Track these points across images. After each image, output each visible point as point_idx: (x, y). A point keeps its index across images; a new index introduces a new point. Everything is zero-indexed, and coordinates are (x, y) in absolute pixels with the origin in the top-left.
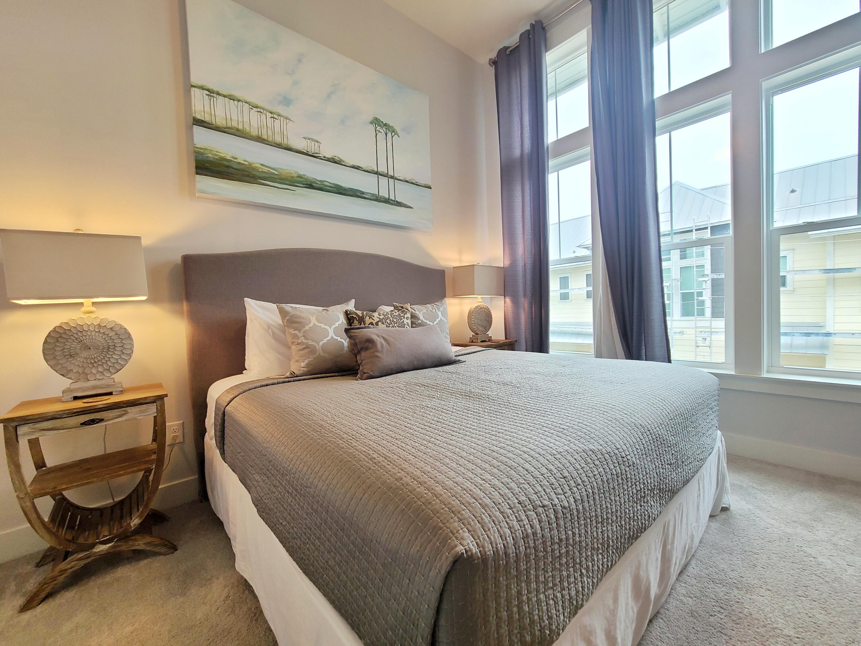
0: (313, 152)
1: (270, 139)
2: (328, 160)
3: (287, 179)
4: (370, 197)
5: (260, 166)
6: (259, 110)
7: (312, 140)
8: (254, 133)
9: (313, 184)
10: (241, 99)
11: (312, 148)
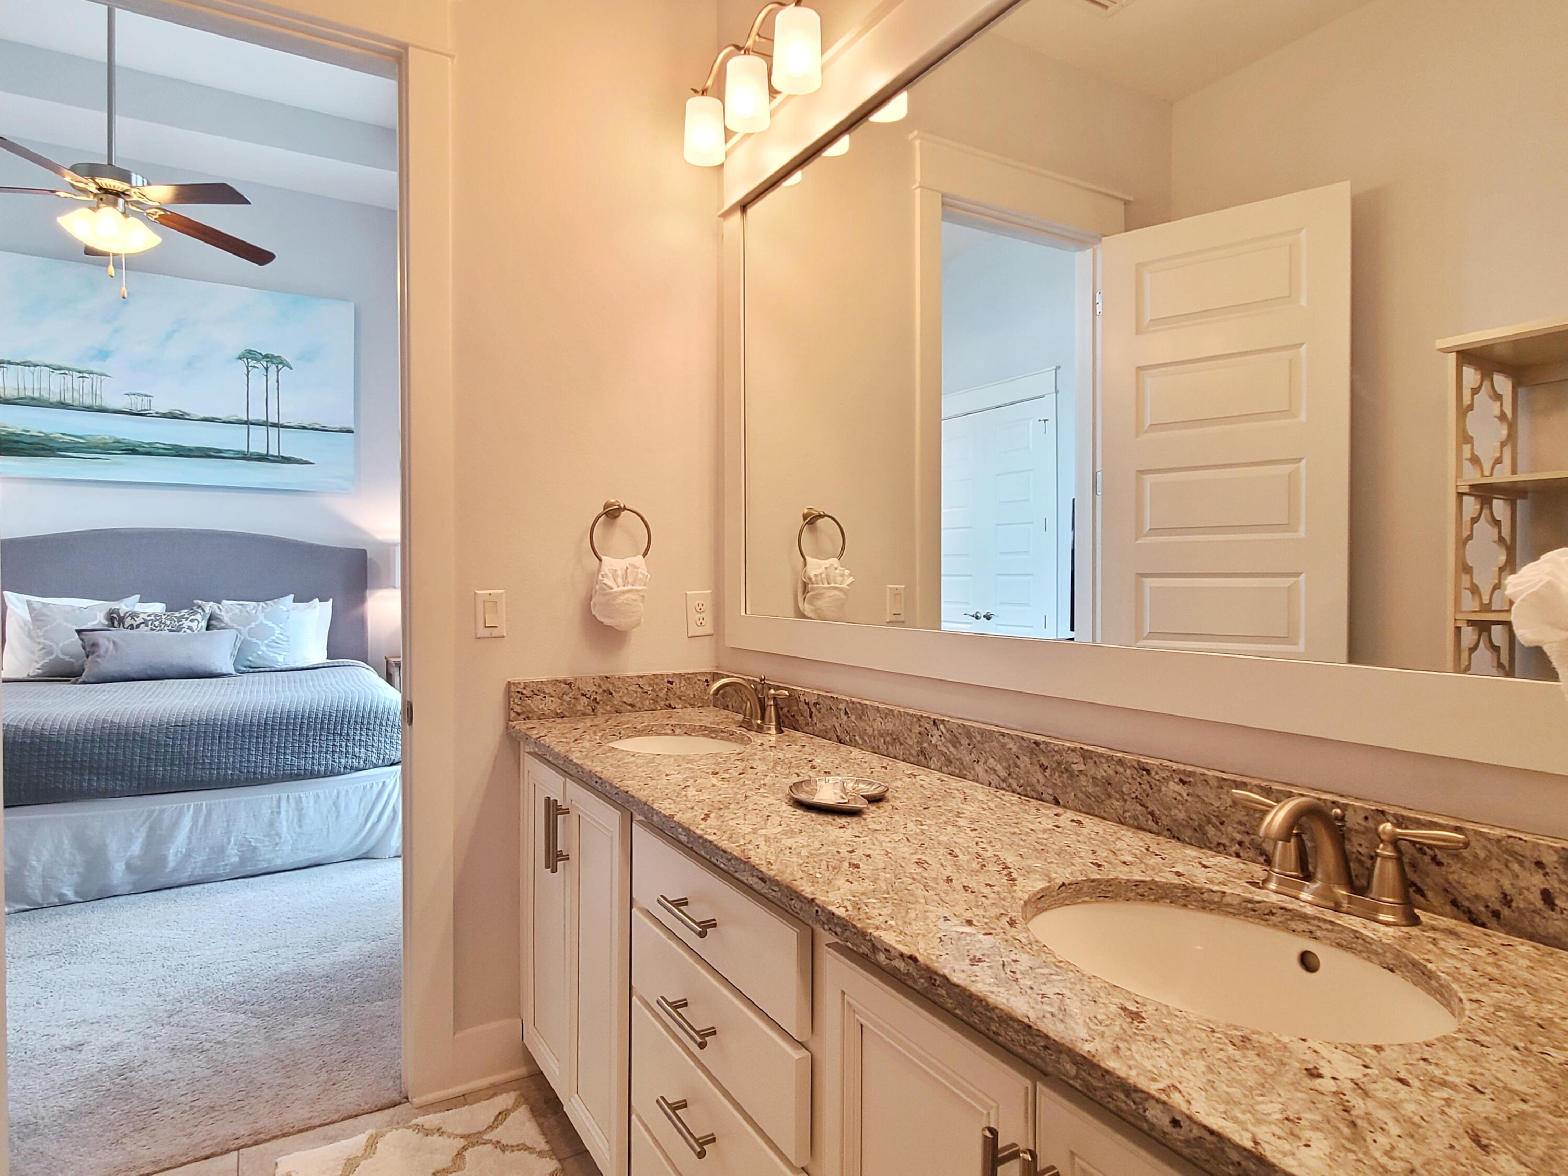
0: (139, 409)
1: (76, 403)
2: (164, 416)
3: (97, 447)
4: (232, 456)
5: (60, 436)
6: (62, 371)
7: (139, 394)
8: (55, 399)
9: (138, 449)
10: (39, 363)
11: (138, 404)
